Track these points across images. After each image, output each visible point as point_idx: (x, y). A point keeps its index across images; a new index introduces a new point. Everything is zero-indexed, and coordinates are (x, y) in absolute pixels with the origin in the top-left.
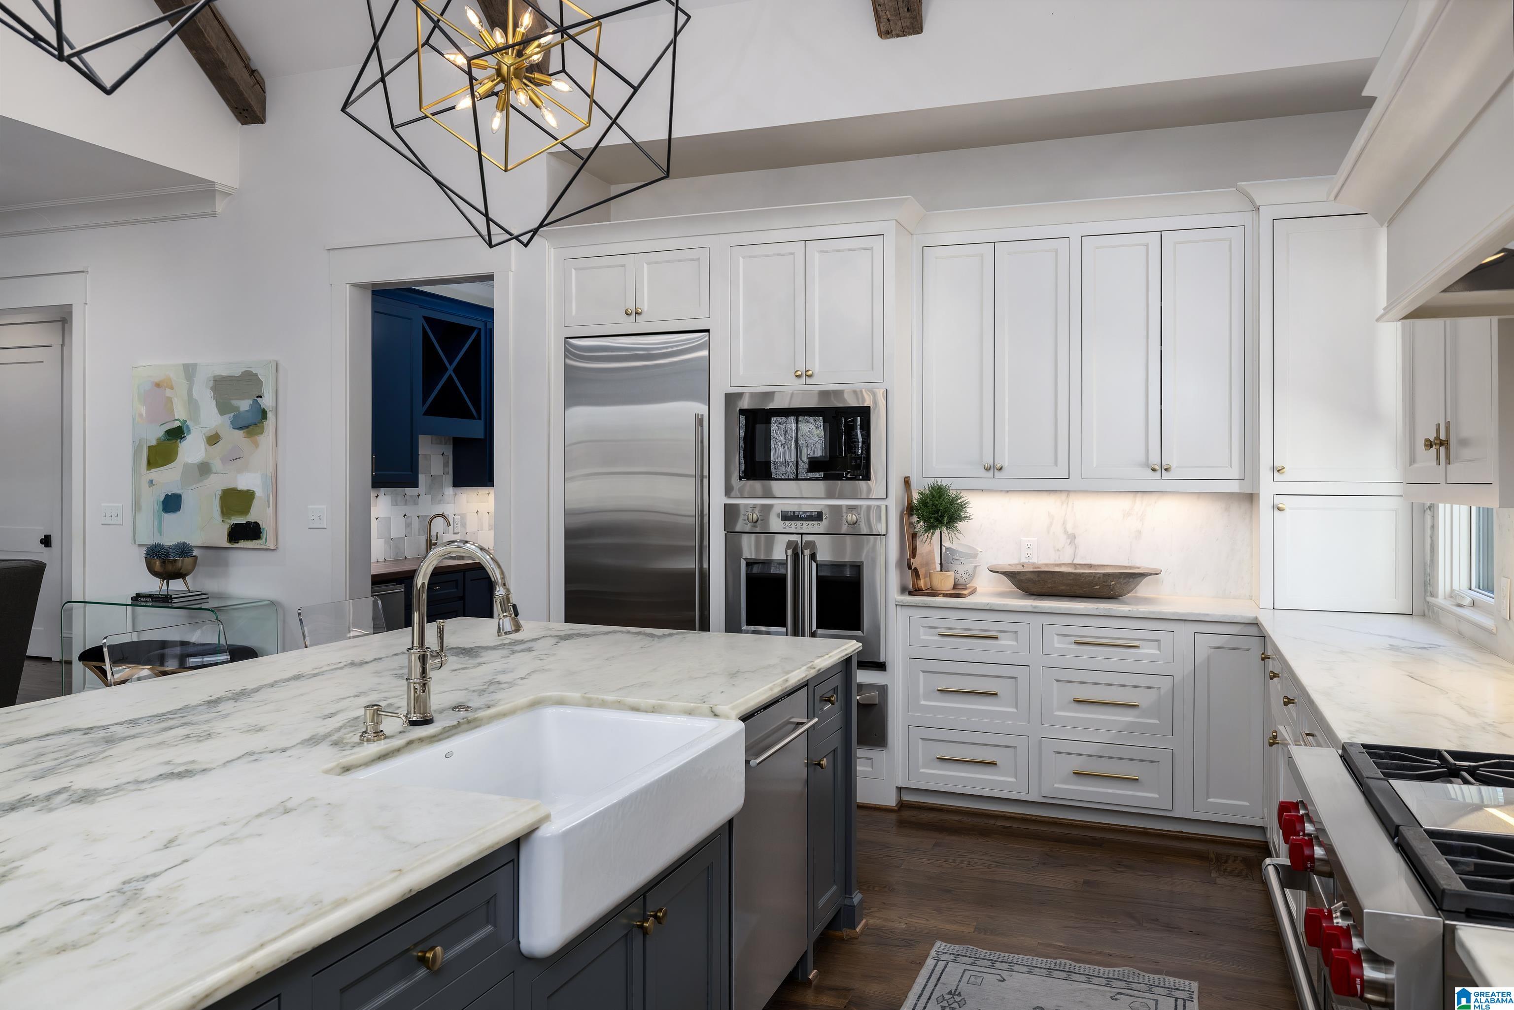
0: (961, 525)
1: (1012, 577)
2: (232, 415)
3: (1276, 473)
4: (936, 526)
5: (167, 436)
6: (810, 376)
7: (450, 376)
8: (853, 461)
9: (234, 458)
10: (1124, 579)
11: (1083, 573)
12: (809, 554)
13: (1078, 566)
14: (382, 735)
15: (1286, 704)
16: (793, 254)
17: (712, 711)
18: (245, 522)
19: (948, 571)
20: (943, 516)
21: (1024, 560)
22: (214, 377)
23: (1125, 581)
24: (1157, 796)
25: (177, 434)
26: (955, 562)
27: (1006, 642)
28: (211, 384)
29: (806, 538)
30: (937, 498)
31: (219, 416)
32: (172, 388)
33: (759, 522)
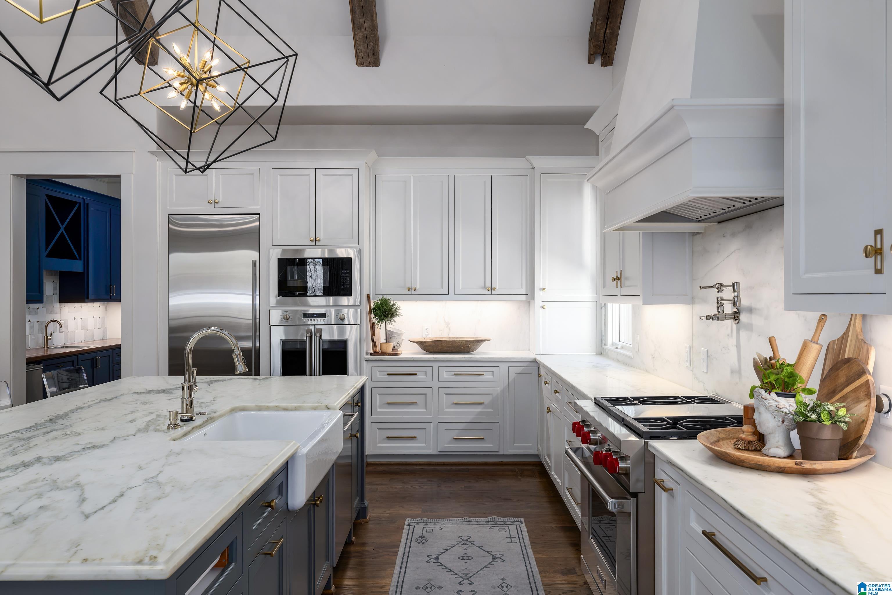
0: (396, 319)
1: (421, 344)
3: (542, 291)
4: (384, 319)
6: (318, 241)
7: (62, 233)
8: (343, 286)
10: (475, 343)
11: (456, 341)
12: (319, 335)
13: (451, 338)
14: (179, 426)
15: (555, 393)
16: (309, 175)
17: (327, 407)
19: (389, 342)
20: (388, 314)
21: (424, 336)
23: (475, 344)
24: (492, 445)
26: (394, 338)
27: (421, 376)
29: (318, 327)
30: (385, 305)
33: (290, 319)
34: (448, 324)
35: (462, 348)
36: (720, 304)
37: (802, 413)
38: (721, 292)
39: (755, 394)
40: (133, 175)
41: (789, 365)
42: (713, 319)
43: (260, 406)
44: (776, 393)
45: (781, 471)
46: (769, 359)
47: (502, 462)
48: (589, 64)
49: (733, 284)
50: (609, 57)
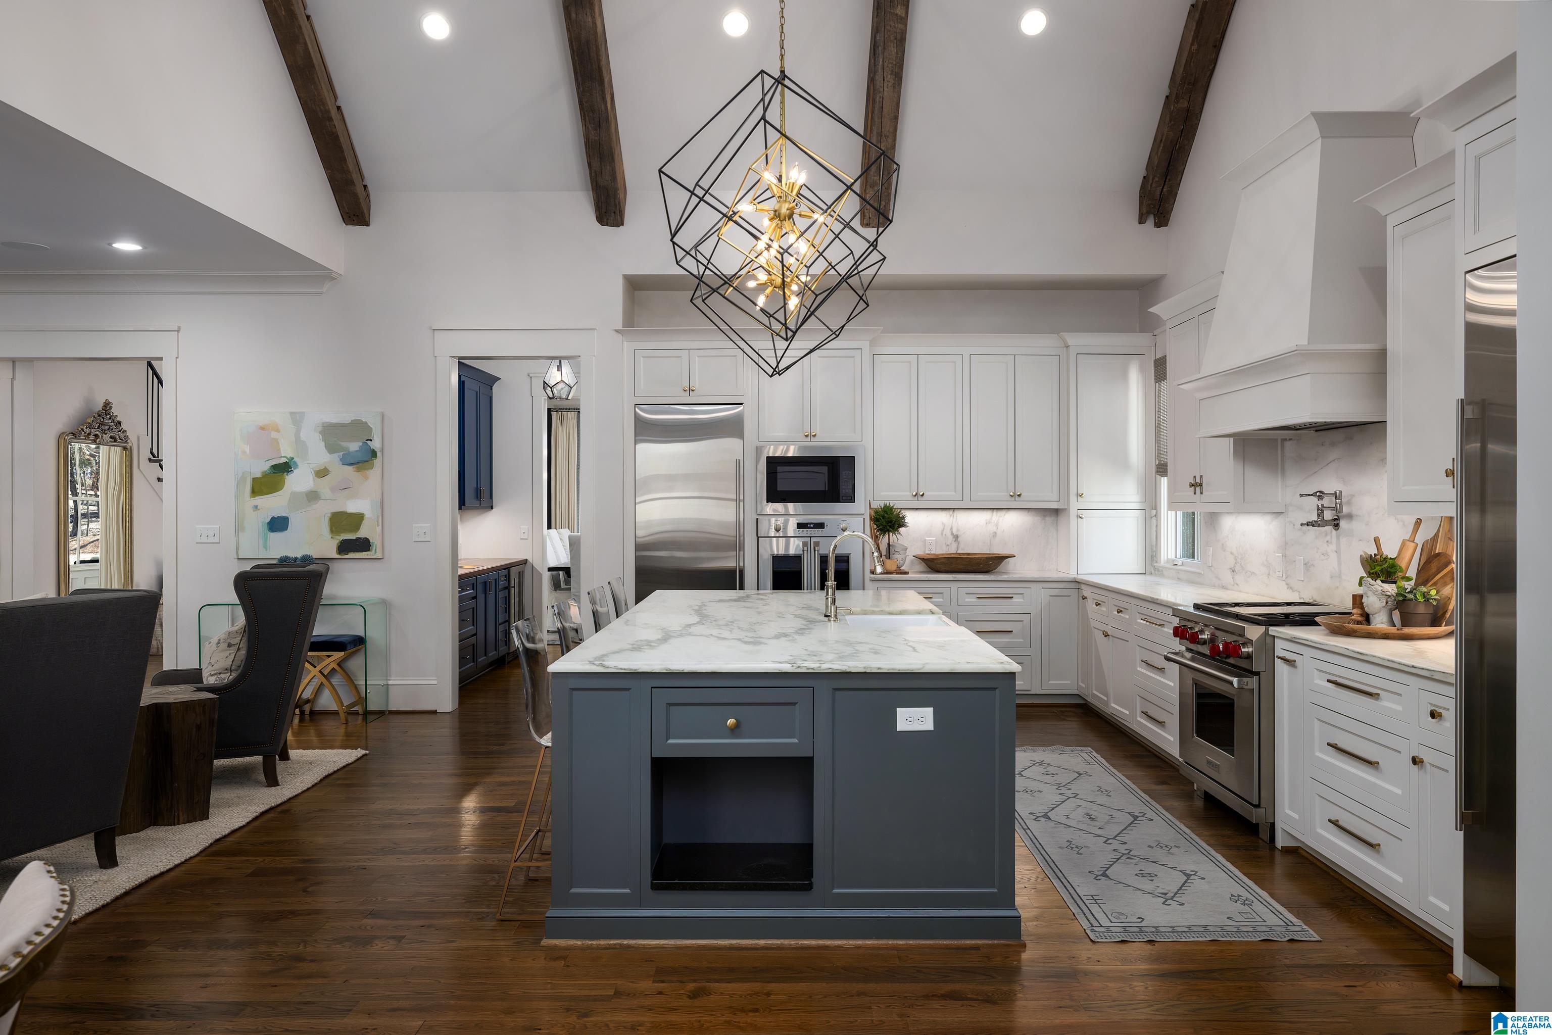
0: (900, 530)
1: (926, 562)
2: (341, 453)
3: (1079, 497)
4: (888, 531)
5: (273, 470)
6: (814, 437)
8: (845, 491)
9: (345, 488)
10: (995, 560)
12: (817, 549)
15: (1118, 613)
18: (354, 538)
19: (892, 559)
20: (892, 525)
22: (323, 423)
25: (284, 468)
26: (896, 553)
27: (937, 599)
28: (320, 429)
29: (814, 539)
30: (891, 513)
31: (328, 454)
32: (278, 431)
33: (781, 530)
34: (956, 537)
35: (981, 566)
36: (1321, 511)
37: (1401, 594)
38: (1322, 499)
39: (1363, 583)
40: (594, 358)
41: (1391, 559)
42: (1313, 526)
43: (865, 610)
44: (1381, 580)
45: (1386, 637)
46: (1373, 556)
47: (1033, 703)
48: (1139, 225)
49: (1335, 492)
50: (1164, 217)
